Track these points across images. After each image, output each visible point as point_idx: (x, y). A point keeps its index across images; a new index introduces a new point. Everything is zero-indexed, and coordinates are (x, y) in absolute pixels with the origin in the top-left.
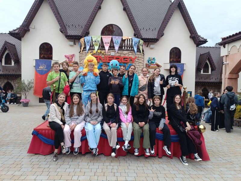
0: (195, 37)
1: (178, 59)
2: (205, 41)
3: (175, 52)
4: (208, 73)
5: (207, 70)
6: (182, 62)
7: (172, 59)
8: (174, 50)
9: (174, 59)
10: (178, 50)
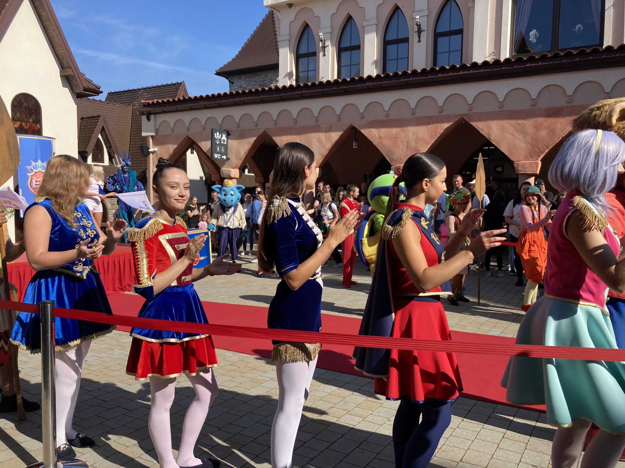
0: (74, 76)
1: (34, 125)
2: (97, 92)
3: (25, 104)
4: (103, 162)
5: (100, 156)
6: (45, 132)
7: (18, 123)
8: (23, 100)
9: (24, 124)
10: (33, 101)
